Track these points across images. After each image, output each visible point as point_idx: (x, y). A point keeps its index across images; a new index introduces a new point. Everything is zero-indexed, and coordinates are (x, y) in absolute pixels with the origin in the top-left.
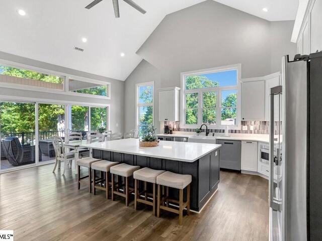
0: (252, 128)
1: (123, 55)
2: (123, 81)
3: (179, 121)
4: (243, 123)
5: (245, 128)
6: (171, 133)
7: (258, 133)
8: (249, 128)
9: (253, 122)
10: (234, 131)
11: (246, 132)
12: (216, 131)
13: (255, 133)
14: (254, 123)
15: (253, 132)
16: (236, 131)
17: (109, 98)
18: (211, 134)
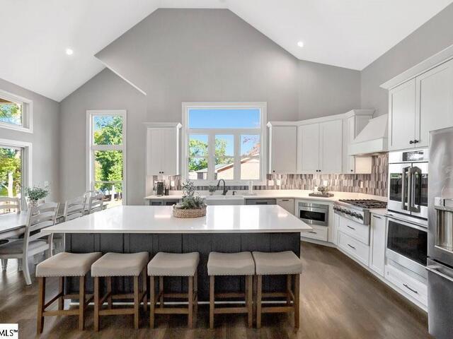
0: (279, 183)
1: (69, 52)
2: (56, 102)
3: (180, 175)
4: (269, 177)
5: (271, 183)
6: (167, 194)
7: (286, 188)
8: (275, 182)
9: (280, 176)
10: (258, 188)
11: (272, 188)
12: (235, 188)
13: (282, 189)
14: (282, 177)
15: (280, 188)
16: (260, 187)
17: (30, 131)
18: (230, 192)
